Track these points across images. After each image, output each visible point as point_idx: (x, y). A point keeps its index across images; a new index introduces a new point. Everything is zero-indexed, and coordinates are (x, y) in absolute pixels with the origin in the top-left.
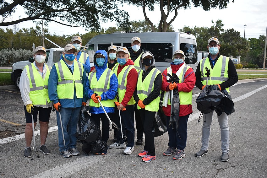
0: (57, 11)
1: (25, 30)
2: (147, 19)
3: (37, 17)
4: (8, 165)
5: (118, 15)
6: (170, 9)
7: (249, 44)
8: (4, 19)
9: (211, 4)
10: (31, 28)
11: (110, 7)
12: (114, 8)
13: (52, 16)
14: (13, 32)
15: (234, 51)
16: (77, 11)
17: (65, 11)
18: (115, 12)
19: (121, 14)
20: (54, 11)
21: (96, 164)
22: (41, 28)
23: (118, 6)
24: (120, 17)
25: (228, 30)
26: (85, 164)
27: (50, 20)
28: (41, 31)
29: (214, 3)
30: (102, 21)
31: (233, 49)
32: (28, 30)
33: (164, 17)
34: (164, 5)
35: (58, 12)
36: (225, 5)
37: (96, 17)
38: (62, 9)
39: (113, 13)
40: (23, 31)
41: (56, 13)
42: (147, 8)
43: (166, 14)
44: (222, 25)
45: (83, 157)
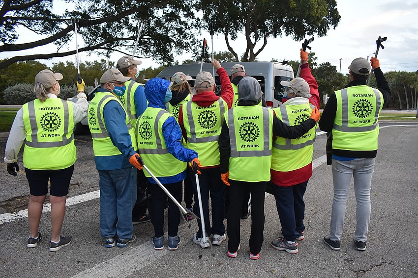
0: (122, 39)
1: (88, 64)
2: (230, 49)
3: (98, 47)
4: (23, 259)
5: (195, 46)
6: (257, 37)
7: (346, 81)
8: (59, 49)
9: (307, 31)
10: (95, 61)
11: (185, 37)
12: (191, 37)
13: (116, 46)
14: (75, 66)
15: (329, 89)
16: (146, 40)
17: (132, 39)
18: (191, 42)
19: (198, 44)
20: (117, 39)
21: (159, 260)
22: (107, 61)
23: (195, 36)
24: (197, 47)
25: (323, 64)
26: (143, 259)
27: (114, 50)
28: (107, 65)
29: (310, 30)
30: (176, 53)
31: (328, 85)
32: (91, 63)
33: (250, 46)
34: (251, 32)
35: (124, 41)
36: (325, 33)
37: (169, 48)
38: (128, 37)
39: (190, 43)
40: (86, 64)
41: (120, 42)
42: (229, 36)
43: (253, 43)
44: (316, 58)
45: (141, 246)
